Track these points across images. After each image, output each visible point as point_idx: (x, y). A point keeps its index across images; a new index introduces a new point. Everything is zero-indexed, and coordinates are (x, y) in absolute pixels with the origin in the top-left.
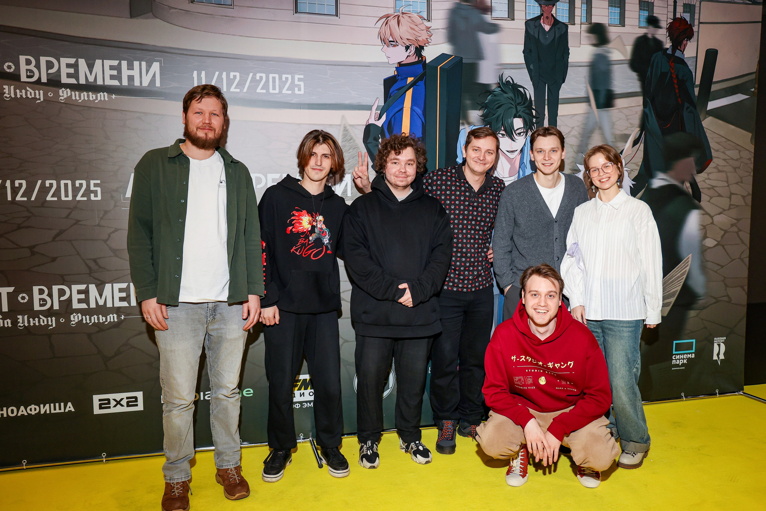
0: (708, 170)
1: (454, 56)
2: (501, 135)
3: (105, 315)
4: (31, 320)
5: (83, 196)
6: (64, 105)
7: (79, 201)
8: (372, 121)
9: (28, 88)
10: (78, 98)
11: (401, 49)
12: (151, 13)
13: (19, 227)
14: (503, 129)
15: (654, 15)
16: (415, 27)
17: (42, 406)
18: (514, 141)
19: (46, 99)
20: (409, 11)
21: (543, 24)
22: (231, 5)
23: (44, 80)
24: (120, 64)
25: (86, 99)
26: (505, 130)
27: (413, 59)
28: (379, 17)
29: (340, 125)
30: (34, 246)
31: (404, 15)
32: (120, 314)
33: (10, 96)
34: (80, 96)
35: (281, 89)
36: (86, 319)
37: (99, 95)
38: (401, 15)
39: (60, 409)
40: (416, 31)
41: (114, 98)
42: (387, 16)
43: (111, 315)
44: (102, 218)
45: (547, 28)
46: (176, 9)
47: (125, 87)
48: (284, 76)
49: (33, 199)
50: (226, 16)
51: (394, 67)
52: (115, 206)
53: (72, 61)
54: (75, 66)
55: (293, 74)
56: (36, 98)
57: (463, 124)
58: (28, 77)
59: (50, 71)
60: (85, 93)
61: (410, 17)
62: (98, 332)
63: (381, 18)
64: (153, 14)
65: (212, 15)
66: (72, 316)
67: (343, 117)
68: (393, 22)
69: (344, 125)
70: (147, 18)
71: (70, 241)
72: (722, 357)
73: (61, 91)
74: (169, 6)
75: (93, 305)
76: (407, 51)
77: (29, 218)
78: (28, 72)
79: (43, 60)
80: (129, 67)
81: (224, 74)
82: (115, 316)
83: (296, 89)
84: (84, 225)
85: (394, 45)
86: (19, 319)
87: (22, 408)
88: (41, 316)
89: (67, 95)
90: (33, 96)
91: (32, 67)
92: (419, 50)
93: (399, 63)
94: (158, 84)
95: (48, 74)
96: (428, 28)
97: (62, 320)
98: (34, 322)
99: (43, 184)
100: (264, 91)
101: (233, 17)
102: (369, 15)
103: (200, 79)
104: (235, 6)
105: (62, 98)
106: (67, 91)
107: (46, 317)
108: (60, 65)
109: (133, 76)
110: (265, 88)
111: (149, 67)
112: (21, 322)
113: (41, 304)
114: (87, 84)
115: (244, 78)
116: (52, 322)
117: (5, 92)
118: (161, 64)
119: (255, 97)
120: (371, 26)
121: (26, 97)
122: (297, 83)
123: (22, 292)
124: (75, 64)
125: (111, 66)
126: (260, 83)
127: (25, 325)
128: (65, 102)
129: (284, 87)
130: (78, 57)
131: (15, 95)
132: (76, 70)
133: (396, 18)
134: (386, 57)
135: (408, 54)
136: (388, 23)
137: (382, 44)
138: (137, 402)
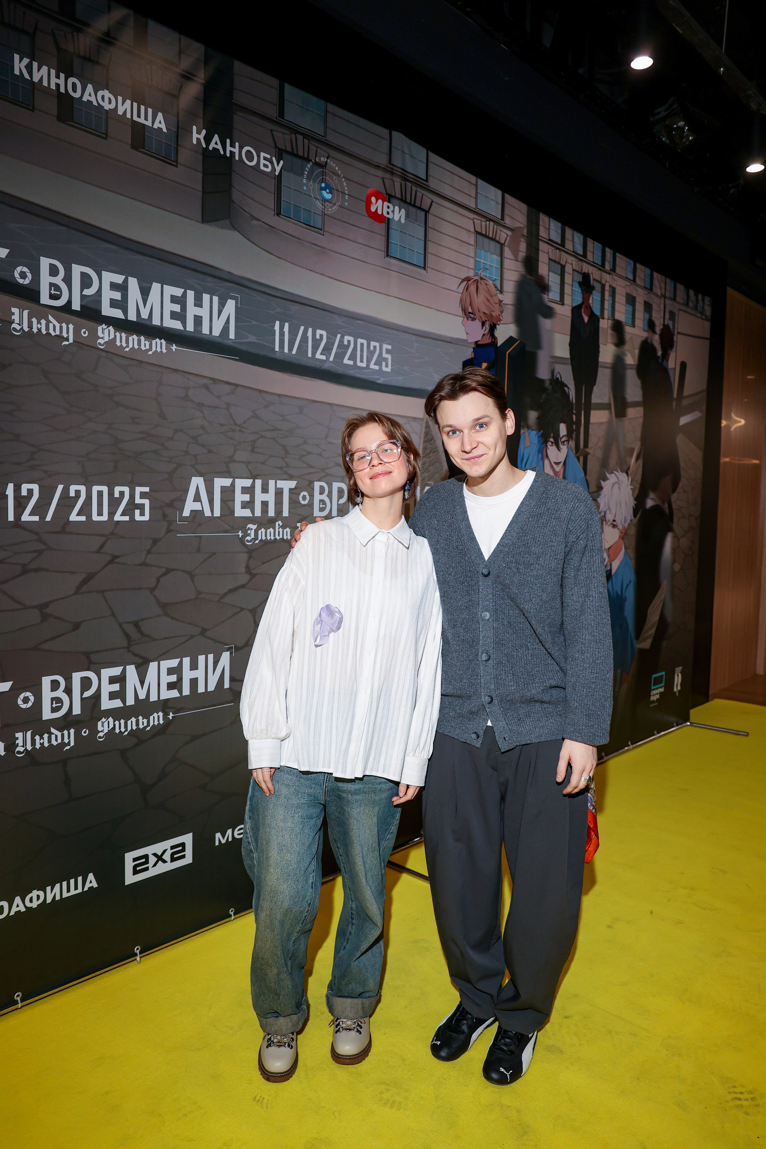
0: (679, 489)
1: (519, 342)
2: (550, 443)
3: (147, 717)
4: (37, 738)
5: (123, 514)
6: (104, 354)
7: (118, 522)
9: (51, 318)
10: (124, 345)
11: (478, 323)
12: (228, 220)
13: (25, 570)
14: (552, 435)
15: (653, 319)
16: (489, 298)
17: (49, 889)
18: (559, 450)
19: (77, 340)
20: (486, 276)
21: (583, 314)
22: (321, 230)
23: (76, 306)
24: (184, 295)
25: (136, 347)
26: (553, 437)
27: (488, 340)
28: (461, 279)
30: (47, 605)
31: (482, 281)
32: (167, 710)
33: (22, 328)
34: (127, 342)
35: (369, 361)
36: (120, 726)
37: (154, 342)
38: (480, 281)
39: (76, 888)
40: (490, 303)
41: (174, 350)
42: (468, 279)
43: (155, 715)
44: (149, 552)
45: (586, 319)
46: (259, 220)
47: (190, 334)
48: (373, 344)
49: (48, 518)
50: (315, 244)
51: (471, 347)
52: (168, 531)
53: (119, 279)
54: (123, 288)
55: (381, 341)
56: (63, 337)
57: (524, 428)
58: (52, 297)
59: (87, 292)
60: (135, 337)
61: (486, 284)
62: (136, 745)
63: (463, 281)
64: (230, 222)
65: (299, 239)
66: (100, 723)
68: (473, 288)
70: (222, 227)
71: (102, 592)
72: (679, 688)
73: (100, 329)
74: (251, 215)
75: (130, 701)
76: (482, 328)
77: (40, 552)
78: (53, 288)
79: (77, 270)
80: (196, 302)
81: (310, 330)
82: (161, 714)
83: (384, 364)
84: (124, 564)
85: (472, 318)
86: (17, 738)
87: (18, 900)
88: (53, 730)
89: (109, 336)
90: (58, 333)
91: (58, 280)
92: (493, 327)
93: (476, 342)
94: (232, 336)
95: (83, 297)
96: (501, 301)
97: (85, 732)
98: (42, 741)
99: (66, 490)
100: (351, 363)
101: (323, 248)
102: (453, 275)
103: (282, 334)
104: (326, 231)
105: (100, 341)
106: (109, 330)
107: (61, 730)
108: (101, 283)
109: (202, 317)
110: (353, 357)
111: (222, 305)
112: (21, 744)
113: (54, 707)
114: (138, 321)
115: (331, 341)
116: (69, 737)
117: (14, 320)
118: (237, 303)
119: (340, 370)
120: (455, 289)
121: (46, 333)
122: (385, 355)
123: (25, 690)
124: (123, 284)
125: (172, 296)
126: (348, 350)
127: (27, 748)
128: (105, 349)
129: (372, 360)
130: (128, 273)
131: (28, 328)
132: (125, 297)
133: (476, 284)
134: (465, 333)
135: (483, 333)
136: (469, 288)
137: (462, 315)
138: (185, 851)
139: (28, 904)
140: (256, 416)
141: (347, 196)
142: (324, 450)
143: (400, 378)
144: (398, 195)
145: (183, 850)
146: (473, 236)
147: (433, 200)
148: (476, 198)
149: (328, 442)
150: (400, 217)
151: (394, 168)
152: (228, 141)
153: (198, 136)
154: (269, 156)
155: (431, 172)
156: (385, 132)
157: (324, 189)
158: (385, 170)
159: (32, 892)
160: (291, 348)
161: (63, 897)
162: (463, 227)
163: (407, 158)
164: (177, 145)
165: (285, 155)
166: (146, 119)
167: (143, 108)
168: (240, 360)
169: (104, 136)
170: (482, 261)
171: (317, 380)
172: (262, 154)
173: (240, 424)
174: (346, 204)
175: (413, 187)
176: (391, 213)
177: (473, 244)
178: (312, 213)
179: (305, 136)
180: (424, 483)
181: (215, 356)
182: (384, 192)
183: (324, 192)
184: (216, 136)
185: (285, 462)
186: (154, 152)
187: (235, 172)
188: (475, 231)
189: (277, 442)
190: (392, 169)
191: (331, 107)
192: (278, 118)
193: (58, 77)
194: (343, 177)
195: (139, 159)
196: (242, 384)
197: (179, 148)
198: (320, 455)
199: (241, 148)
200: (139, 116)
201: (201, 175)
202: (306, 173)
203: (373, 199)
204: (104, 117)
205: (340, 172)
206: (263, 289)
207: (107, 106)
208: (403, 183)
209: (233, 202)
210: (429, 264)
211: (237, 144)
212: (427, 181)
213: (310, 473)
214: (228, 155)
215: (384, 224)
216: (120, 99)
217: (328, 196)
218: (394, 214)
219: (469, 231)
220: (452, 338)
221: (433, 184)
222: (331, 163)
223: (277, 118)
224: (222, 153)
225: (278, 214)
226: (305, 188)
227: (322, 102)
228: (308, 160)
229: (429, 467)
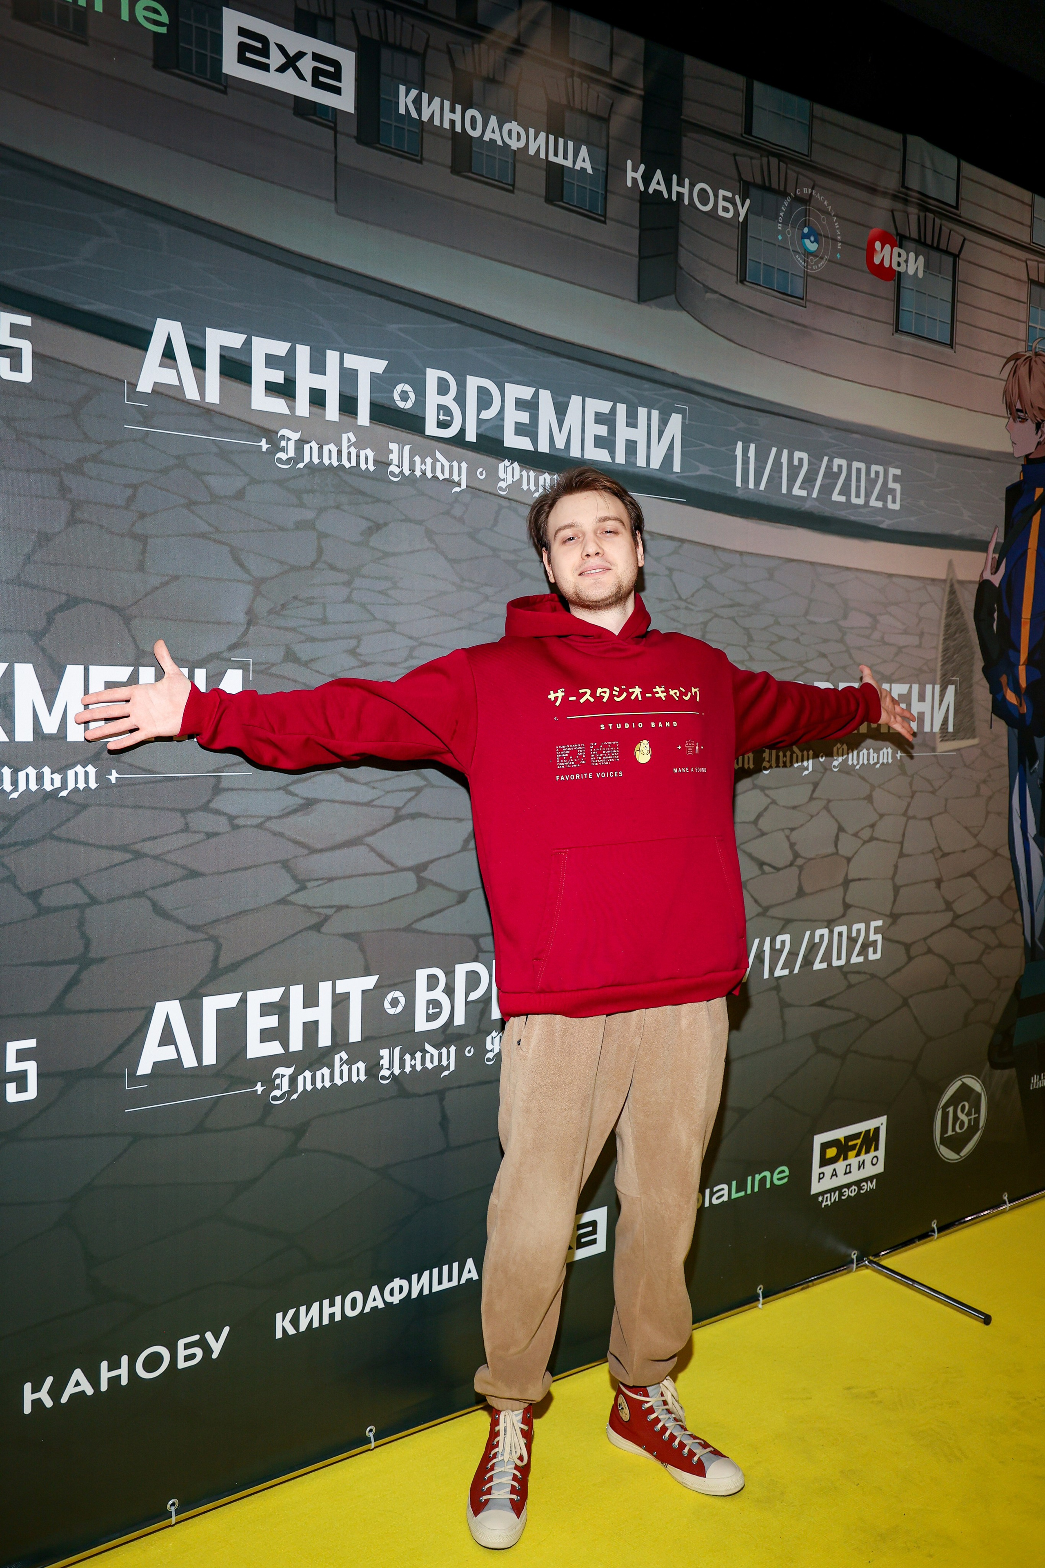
4: (407, 1057)
6: (505, 503)
8: (987, 576)
9: (438, 455)
10: (533, 488)
11: (1030, 425)
12: (673, 297)
13: (398, 816)
17: (415, 1277)
19: (471, 485)
22: (802, 299)
23: (471, 436)
24: (614, 411)
28: (1005, 357)
29: (945, 581)
30: (425, 866)
31: (1037, 359)
33: (401, 472)
34: (537, 483)
35: (868, 496)
38: (1034, 357)
39: (450, 1279)
42: (1016, 357)
46: (716, 292)
47: (621, 468)
48: (874, 468)
50: (793, 322)
51: (1019, 465)
53: (526, 393)
54: (530, 406)
55: (886, 464)
56: (453, 482)
59: (486, 415)
60: (546, 476)
61: (1044, 363)
63: (1009, 360)
64: (676, 298)
65: (771, 316)
66: (489, 1039)
67: (950, 564)
68: (1023, 371)
69: (951, 580)
70: (666, 307)
73: (501, 466)
74: (704, 285)
76: (1037, 433)
78: (441, 412)
79: (473, 383)
80: (628, 420)
81: (785, 452)
83: (890, 498)
85: (1022, 419)
86: (382, 1057)
88: (428, 1047)
89: (513, 477)
90: (447, 475)
93: (1027, 456)
94: (677, 468)
95: (480, 422)
97: (469, 1052)
98: (413, 1062)
100: (843, 499)
101: (805, 326)
102: (995, 352)
103: (745, 462)
104: (810, 301)
105: (502, 484)
106: (513, 468)
107: (437, 1047)
108: (503, 401)
109: (636, 442)
110: (845, 491)
111: (664, 422)
112: (386, 1065)
113: (431, 1013)
114: (552, 453)
115: (815, 467)
116: (448, 1058)
117: (392, 460)
118: (684, 418)
119: (827, 511)
120: (995, 373)
121: (433, 477)
122: (891, 485)
123: (393, 987)
124: (533, 400)
125: (597, 414)
126: (838, 480)
127: (394, 1072)
128: (507, 496)
129: (872, 493)
130: (539, 385)
131: (410, 470)
132: (534, 418)
133: (1028, 363)
134: (1011, 442)
135: (1039, 440)
136: (1017, 370)
137: (1006, 415)
138: (596, 1234)
139: (388, 1299)
140: (709, 586)
141: (840, 244)
142: (802, 634)
143: (913, 519)
144: (914, 234)
145: (594, 1232)
146: (1025, 288)
147: (966, 237)
148: (1031, 227)
149: (808, 620)
150: (917, 268)
151: (910, 193)
152: (675, 177)
153: (634, 175)
154: (730, 195)
155: (963, 194)
156: (895, 138)
157: (807, 236)
158: (895, 197)
159: (393, 1281)
160: (757, 483)
161: (433, 1291)
162: (1011, 275)
163: (929, 174)
164: (606, 191)
165: (753, 191)
166: (565, 157)
167: (561, 141)
168: (688, 503)
169: (511, 188)
170: (1038, 327)
171: (794, 527)
172: (722, 193)
173: (687, 599)
174: (838, 256)
175: (936, 219)
176: (903, 264)
177: (1026, 301)
178: (790, 274)
179: (780, 157)
180: (946, 680)
181: (654, 499)
182: (893, 231)
183: (807, 241)
184: (659, 172)
185: (748, 652)
186: (575, 204)
187: (683, 222)
188: (1029, 278)
189: (737, 623)
190: (906, 195)
191: (820, 110)
192: (744, 135)
193: (453, 111)
194: (834, 216)
195: (555, 217)
196: (691, 539)
197: (608, 194)
198: (797, 640)
199: (692, 186)
200: (556, 154)
201: (637, 232)
202: (782, 214)
203: (878, 245)
204: (510, 161)
205: (830, 208)
206: (718, 395)
207: (515, 145)
208: (922, 215)
209: (681, 268)
210: (958, 339)
211: (687, 181)
212: (957, 208)
213: (783, 669)
214: (674, 198)
215: (892, 282)
216: (532, 131)
217: (812, 247)
218: (907, 266)
219: (1020, 280)
220: (991, 452)
221: (967, 212)
222: (818, 196)
223: (742, 136)
224: (666, 196)
225: (743, 280)
226: (780, 237)
227: (807, 103)
228: (785, 194)
229: (954, 654)
